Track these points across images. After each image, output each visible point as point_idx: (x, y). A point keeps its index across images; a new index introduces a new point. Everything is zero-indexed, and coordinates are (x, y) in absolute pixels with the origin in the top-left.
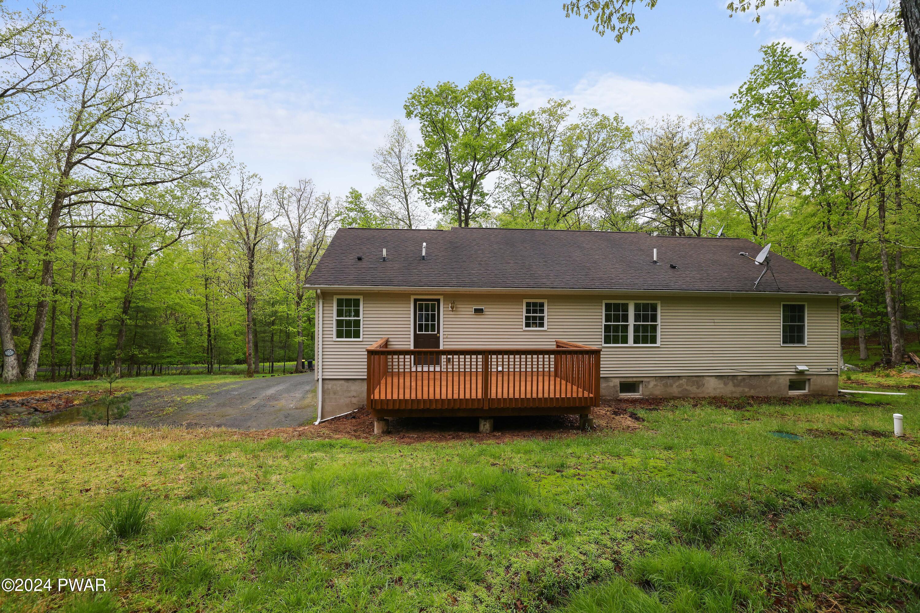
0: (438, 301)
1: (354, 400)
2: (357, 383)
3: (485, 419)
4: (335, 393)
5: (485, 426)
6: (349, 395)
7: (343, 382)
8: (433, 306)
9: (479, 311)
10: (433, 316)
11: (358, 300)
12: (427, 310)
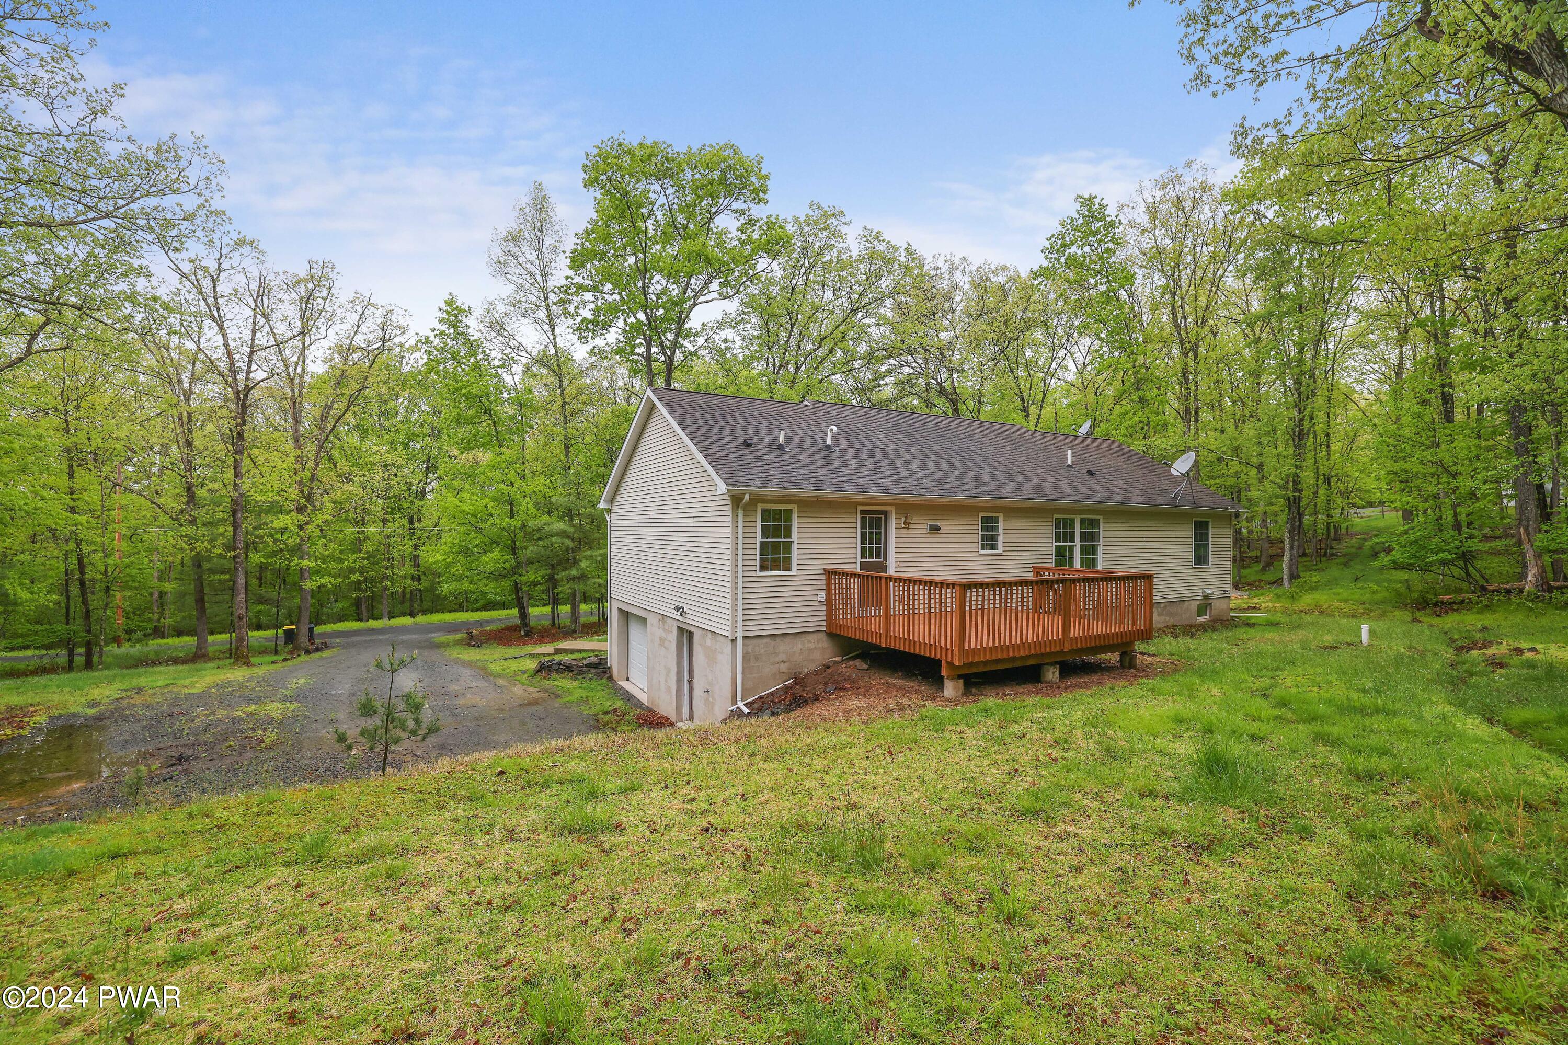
0: (885, 514)
1: (783, 667)
2: (788, 640)
3: (1053, 664)
4: (757, 659)
5: (1052, 674)
6: (778, 659)
7: (767, 640)
8: (879, 519)
9: (935, 529)
10: (879, 534)
11: (790, 512)
12: (871, 527)
